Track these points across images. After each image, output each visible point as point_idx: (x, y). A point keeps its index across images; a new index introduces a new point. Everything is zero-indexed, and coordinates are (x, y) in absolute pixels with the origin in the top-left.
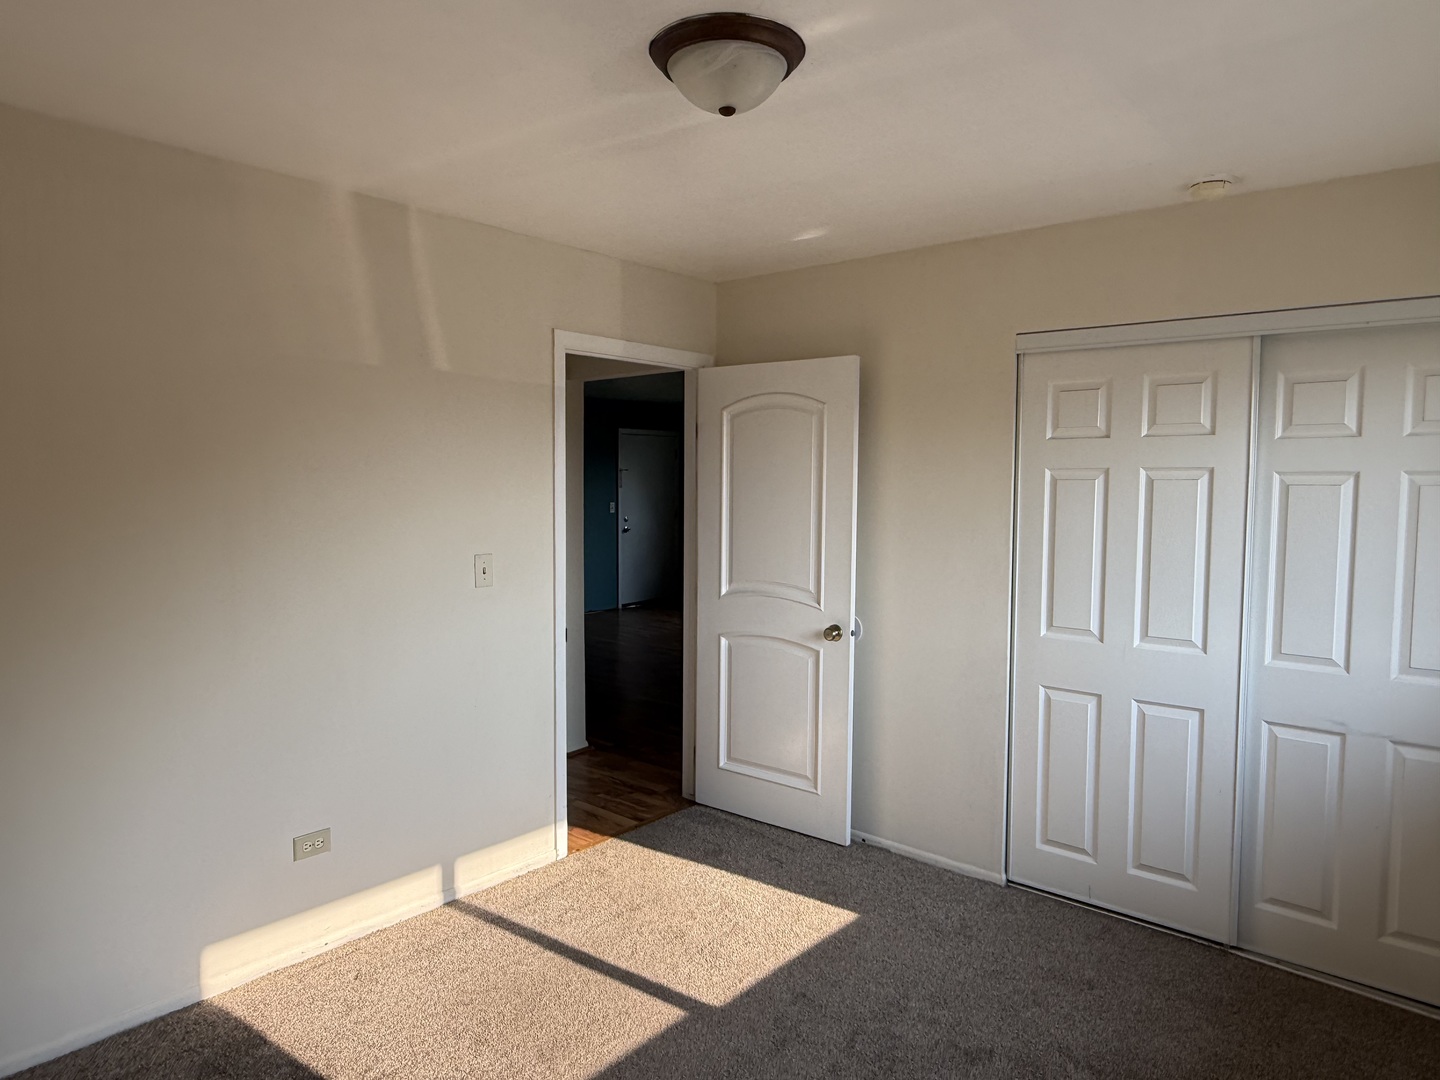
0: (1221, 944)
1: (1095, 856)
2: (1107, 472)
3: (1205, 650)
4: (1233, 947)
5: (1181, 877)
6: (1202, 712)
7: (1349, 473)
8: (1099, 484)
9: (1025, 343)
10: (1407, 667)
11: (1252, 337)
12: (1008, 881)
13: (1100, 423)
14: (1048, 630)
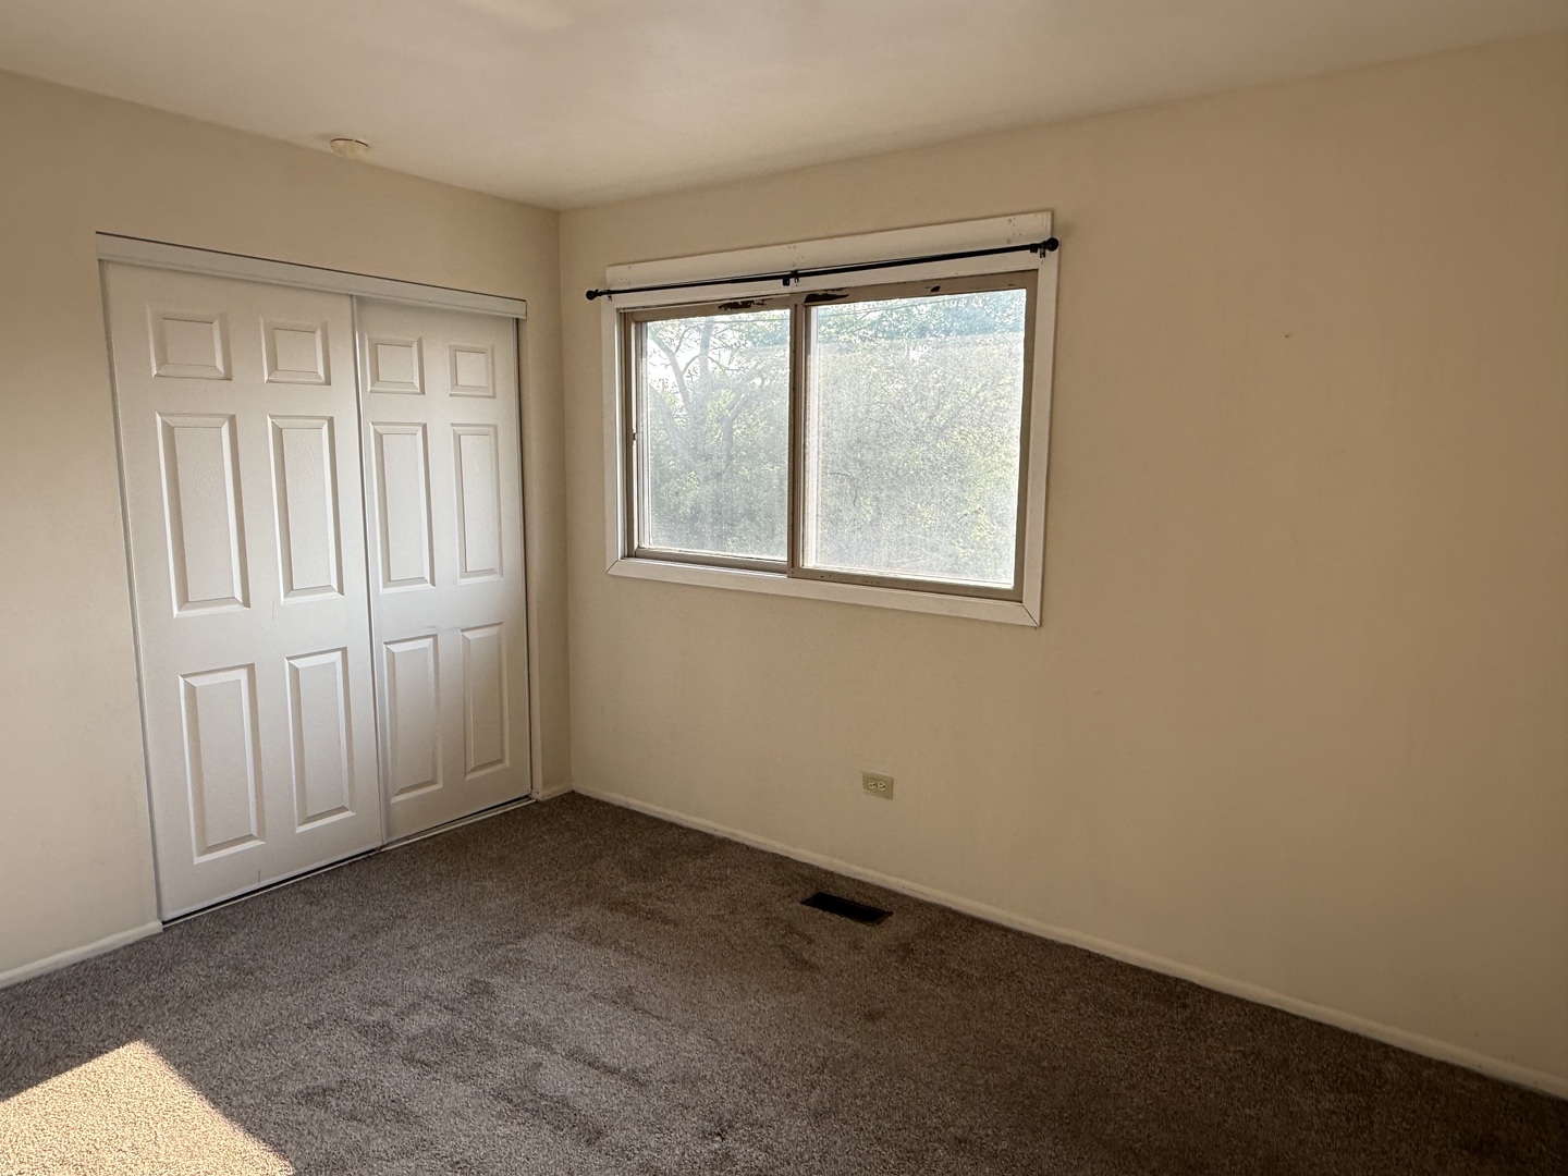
0: (372, 851)
1: (262, 834)
2: (232, 420)
3: (341, 591)
4: (382, 847)
5: (342, 809)
6: (344, 650)
7: (418, 424)
8: (225, 430)
9: (110, 247)
10: (465, 573)
11: (351, 296)
12: (164, 923)
13: (219, 365)
14: (180, 609)
